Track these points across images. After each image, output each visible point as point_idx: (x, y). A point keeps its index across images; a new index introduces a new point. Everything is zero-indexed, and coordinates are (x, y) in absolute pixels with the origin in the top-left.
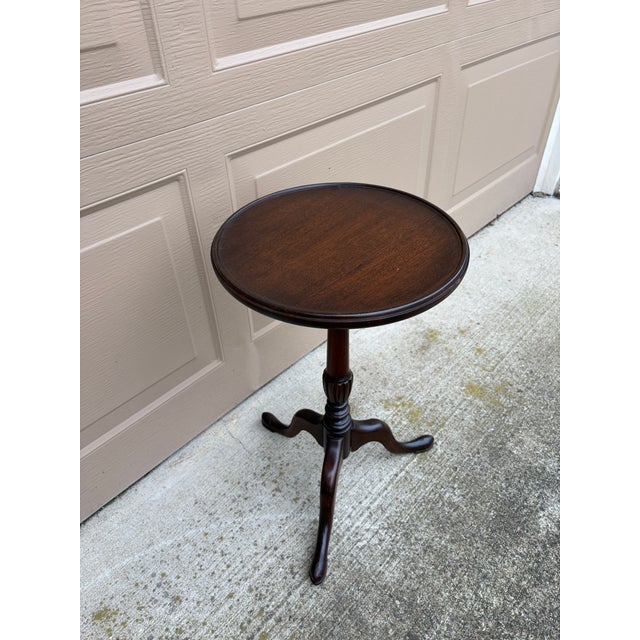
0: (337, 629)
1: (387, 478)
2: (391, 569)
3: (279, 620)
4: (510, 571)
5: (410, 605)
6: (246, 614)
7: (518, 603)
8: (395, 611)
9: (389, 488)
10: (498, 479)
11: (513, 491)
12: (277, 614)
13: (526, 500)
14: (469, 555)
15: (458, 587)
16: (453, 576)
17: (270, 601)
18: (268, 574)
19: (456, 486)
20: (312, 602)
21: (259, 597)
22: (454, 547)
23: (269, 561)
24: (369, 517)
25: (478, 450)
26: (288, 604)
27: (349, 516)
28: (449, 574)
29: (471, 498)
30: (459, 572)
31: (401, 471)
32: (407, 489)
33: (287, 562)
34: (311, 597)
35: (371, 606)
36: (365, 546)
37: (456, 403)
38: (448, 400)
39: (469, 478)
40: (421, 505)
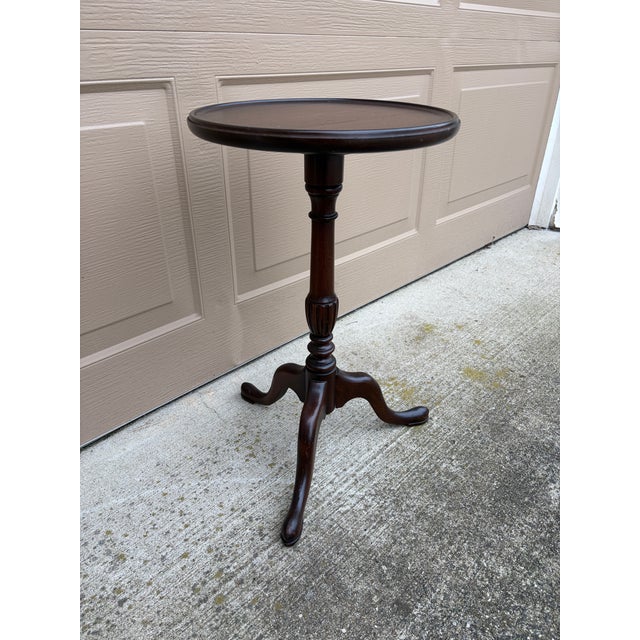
0: (310, 594)
1: (376, 448)
2: (377, 534)
3: (240, 582)
4: (518, 540)
5: (400, 571)
6: (201, 575)
7: (530, 574)
8: (381, 577)
9: (378, 457)
10: (501, 452)
11: (518, 463)
12: (239, 576)
13: (533, 472)
14: (470, 523)
15: (457, 555)
17: (231, 562)
18: (232, 535)
19: (454, 457)
20: (282, 564)
21: (220, 558)
22: (451, 514)
23: (235, 522)
24: (354, 484)
25: (478, 425)
26: (253, 565)
27: (331, 482)
28: (446, 541)
29: (471, 469)
30: (458, 539)
31: (392, 442)
32: (398, 459)
33: (256, 524)
34: (280, 559)
35: (352, 571)
36: (348, 511)
37: (453, 384)
38: (444, 382)
39: (469, 451)
40: (414, 474)
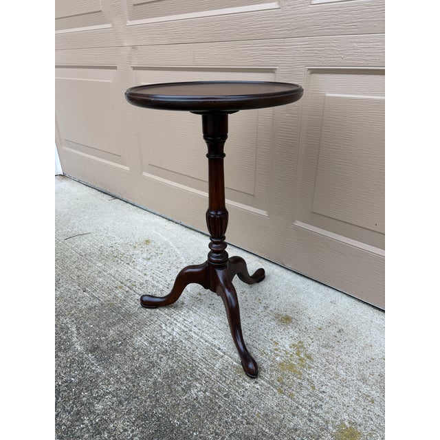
0: (114, 314)
1: (216, 342)
2: (143, 341)
3: (127, 292)
4: (120, 426)
5: (116, 350)
6: (134, 280)
7: (91, 425)
9: (207, 343)
12: (130, 291)
14: (141, 394)
16: (127, 379)
17: (139, 288)
18: (153, 286)
19: (207, 394)
22: (150, 383)
24: (183, 331)
25: (253, 424)
27: (185, 320)
28: (130, 376)
29: (194, 406)
30: (130, 384)
31: (224, 352)
32: (206, 355)
36: (162, 327)
38: (320, 403)
39: (216, 408)
40: (190, 364)
